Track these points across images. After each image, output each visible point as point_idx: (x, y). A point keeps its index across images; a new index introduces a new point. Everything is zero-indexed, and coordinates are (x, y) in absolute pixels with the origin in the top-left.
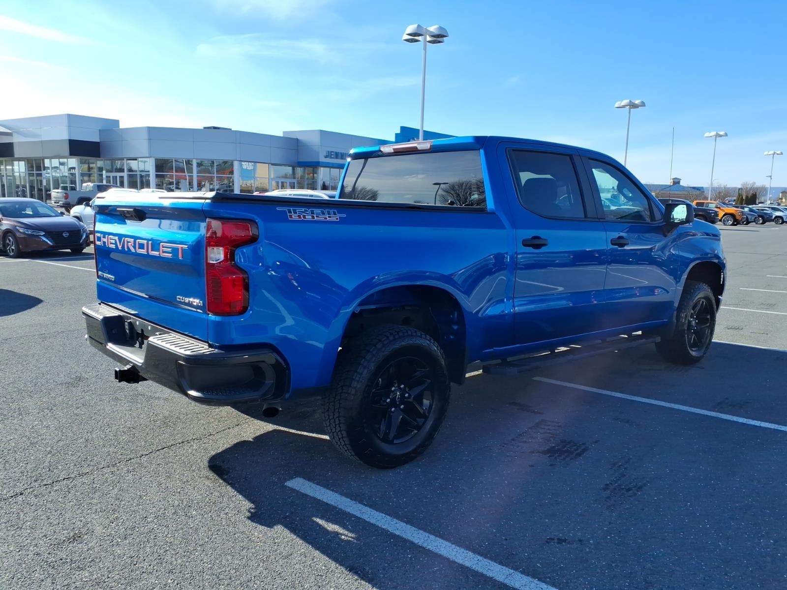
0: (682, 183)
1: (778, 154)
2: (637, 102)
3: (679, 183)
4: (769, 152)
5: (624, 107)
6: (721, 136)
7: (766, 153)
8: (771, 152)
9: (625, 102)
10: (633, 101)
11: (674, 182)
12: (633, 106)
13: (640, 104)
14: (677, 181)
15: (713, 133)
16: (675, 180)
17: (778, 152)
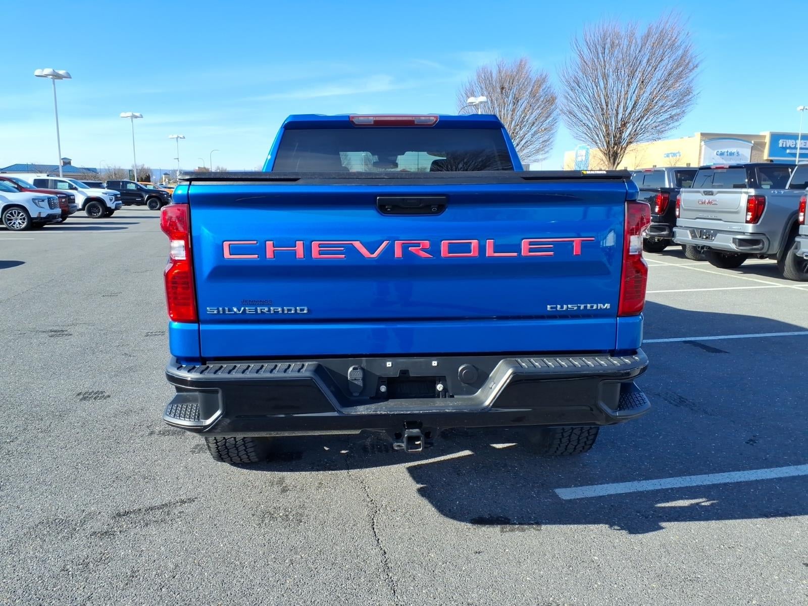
0: (73, 164)
1: (181, 138)
2: (61, 72)
3: (69, 163)
4: (173, 135)
5: (46, 76)
6: (136, 117)
7: (171, 136)
8: (175, 136)
9: (48, 71)
10: (56, 71)
11: (64, 162)
12: (56, 76)
13: (65, 75)
14: (67, 161)
15: (130, 114)
16: (65, 161)
17: (182, 136)
